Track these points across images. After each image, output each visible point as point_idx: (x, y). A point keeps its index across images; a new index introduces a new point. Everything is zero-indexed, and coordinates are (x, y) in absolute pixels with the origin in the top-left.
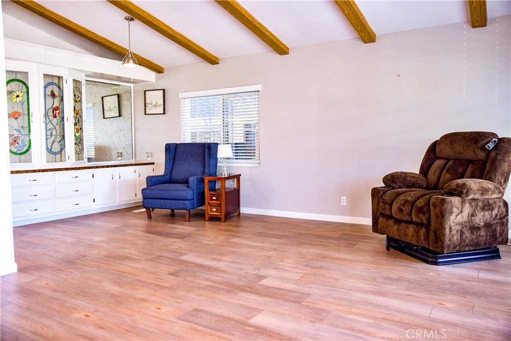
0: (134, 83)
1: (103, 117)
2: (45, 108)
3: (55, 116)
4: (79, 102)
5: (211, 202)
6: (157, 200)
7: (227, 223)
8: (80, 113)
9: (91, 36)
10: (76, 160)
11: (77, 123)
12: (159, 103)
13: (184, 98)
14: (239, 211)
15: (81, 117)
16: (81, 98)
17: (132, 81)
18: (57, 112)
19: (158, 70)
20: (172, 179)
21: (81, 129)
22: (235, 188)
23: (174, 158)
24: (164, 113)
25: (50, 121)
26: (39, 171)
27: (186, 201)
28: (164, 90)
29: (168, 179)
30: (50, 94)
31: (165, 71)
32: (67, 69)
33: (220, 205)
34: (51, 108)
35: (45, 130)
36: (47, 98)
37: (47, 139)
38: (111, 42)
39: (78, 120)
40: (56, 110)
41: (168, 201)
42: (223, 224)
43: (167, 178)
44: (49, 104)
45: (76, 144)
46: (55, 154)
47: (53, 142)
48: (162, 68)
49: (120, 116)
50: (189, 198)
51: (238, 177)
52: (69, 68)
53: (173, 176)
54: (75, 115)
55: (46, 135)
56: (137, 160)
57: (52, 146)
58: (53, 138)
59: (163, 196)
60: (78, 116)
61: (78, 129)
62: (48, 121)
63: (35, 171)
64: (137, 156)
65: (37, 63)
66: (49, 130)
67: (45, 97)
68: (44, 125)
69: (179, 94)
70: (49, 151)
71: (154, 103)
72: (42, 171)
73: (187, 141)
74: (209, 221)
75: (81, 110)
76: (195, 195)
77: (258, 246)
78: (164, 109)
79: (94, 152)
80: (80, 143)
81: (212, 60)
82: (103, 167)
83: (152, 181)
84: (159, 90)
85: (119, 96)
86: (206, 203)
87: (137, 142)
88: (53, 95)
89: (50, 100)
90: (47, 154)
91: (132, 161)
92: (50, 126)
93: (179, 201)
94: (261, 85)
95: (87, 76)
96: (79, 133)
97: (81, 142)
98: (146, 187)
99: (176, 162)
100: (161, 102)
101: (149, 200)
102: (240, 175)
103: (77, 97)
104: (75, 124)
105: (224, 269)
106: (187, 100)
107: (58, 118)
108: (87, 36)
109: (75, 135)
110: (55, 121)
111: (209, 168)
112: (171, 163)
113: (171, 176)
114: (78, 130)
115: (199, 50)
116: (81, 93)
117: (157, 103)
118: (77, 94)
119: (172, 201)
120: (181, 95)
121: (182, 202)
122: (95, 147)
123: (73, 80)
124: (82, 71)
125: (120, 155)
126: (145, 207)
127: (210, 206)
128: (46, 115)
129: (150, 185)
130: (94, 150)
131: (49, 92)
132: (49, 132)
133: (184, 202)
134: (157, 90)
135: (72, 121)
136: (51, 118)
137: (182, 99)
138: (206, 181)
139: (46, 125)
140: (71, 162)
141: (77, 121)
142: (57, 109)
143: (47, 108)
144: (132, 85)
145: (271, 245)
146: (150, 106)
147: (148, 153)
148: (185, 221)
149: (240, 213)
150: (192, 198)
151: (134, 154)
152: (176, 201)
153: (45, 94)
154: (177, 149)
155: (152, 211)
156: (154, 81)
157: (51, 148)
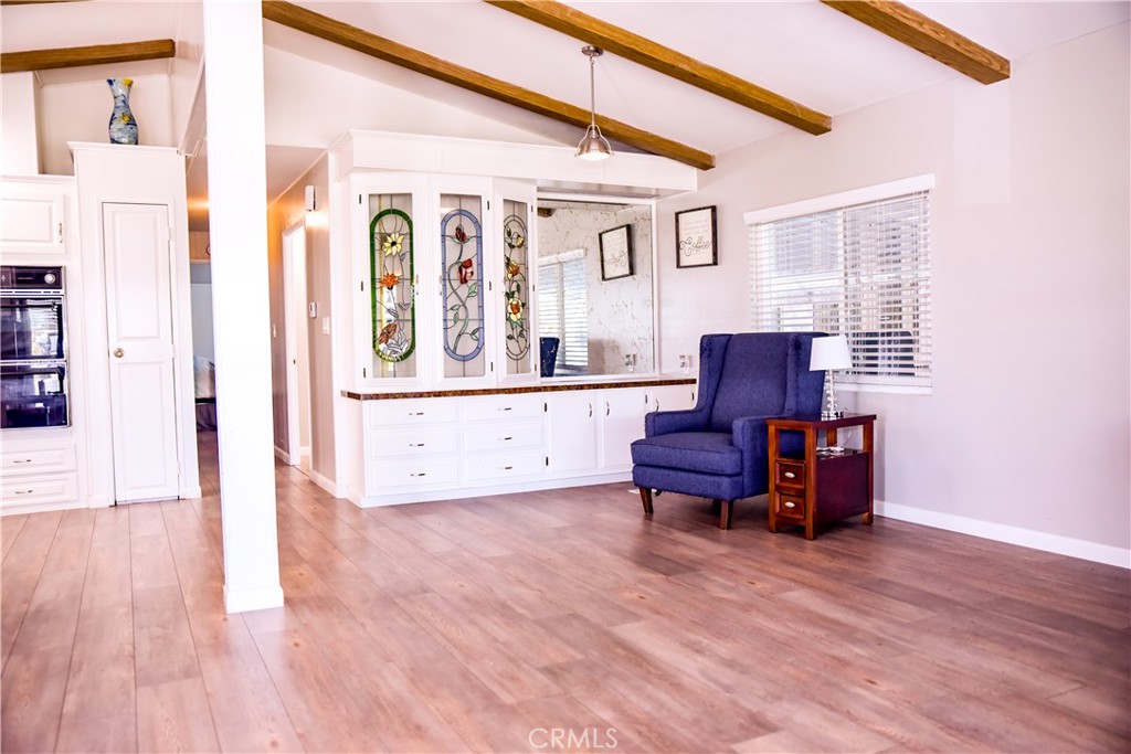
0: (657, 196)
1: (600, 278)
2: (443, 264)
3: (464, 281)
4: (520, 247)
5: (784, 484)
6: (662, 471)
7: (823, 543)
8: (522, 270)
9: (533, 102)
10: (508, 373)
11: (513, 293)
12: (705, 240)
13: (757, 225)
14: (870, 510)
15: (525, 279)
16: (525, 239)
17: (653, 193)
18: (469, 270)
19: (702, 162)
20: (713, 421)
21: (523, 305)
22: (855, 452)
23: (722, 371)
24: (715, 263)
25: (454, 291)
26: (429, 394)
27: (723, 478)
28: (714, 209)
29: (702, 422)
30: (453, 233)
31: (717, 163)
32: (491, 180)
33: (801, 494)
34: (457, 263)
35: (441, 309)
36: (449, 242)
37: (446, 329)
38: (580, 110)
39: (518, 286)
40: (466, 268)
41: (684, 474)
42: (809, 544)
43: (700, 418)
44: (452, 257)
45: (510, 337)
46: (464, 359)
47: (460, 335)
48: (709, 157)
49: (632, 272)
50: (729, 472)
51: (867, 422)
52: (494, 177)
53: (715, 412)
54: (510, 276)
55: (445, 320)
56: (664, 371)
57: (457, 341)
58: (460, 325)
59: (674, 463)
60: (517, 277)
61: (517, 305)
62: (449, 291)
63: (421, 395)
64: (663, 365)
65: (428, 172)
66: (451, 309)
67: (443, 242)
68: (440, 299)
69: (745, 215)
70: (450, 351)
71: (695, 241)
72: (435, 396)
73: (763, 327)
74: (778, 531)
75: (525, 265)
76: (747, 464)
77: (839, 623)
78: (715, 254)
79: (586, 354)
80: (521, 335)
81: (813, 125)
82: (569, 388)
83: (660, 425)
84: (704, 208)
85: (629, 227)
86: (771, 486)
87: (663, 331)
88: (461, 236)
89: (453, 248)
90: (445, 362)
91: (652, 375)
92: (453, 301)
93: (706, 477)
94: (933, 176)
95: (540, 190)
96: (519, 315)
97: (524, 333)
98: (644, 437)
99: (725, 380)
100: (709, 238)
101: (645, 468)
102: (874, 417)
103: (515, 236)
104: (509, 295)
105: (686, 680)
106: (763, 227)
107: (470, 283)
108: (526, 103)
109: (508, 319)
110: (463, 290)
111: (797, 395)
112: (714, 382)
113: (711, 412)
114: (516, 309)
115: (771, 101)
116: (525, 228)
117: (701, 238)
118: (515, 229)
119: (692, 475)
120: (750, 217)
121: (712, 478)
122: (589, 343)
123: (505, 200)
124: (531, 181)
125: (632, 360)
126: (636, 485)
127: (781, 494)
128: (445, 278)
129: (652, 433)
130: (586, 349)
131: (451, 231)
132: (451, 315)
133: (717, 479)
134: (700, 209)
135: (502, 288)
136: (456, 284)
137: (751, 225)
138: (772, 429)
139: (445, 299)
140: (499, 375)
141: (514, 288)
142: (468, 264)
143: (448, 265)
144: (653, 202)
145: (882, 623)
146: (687, 246)
147: (683, 357)
148: (719, 526)
149: (871, 516)
150: (738, 470)
151: (658, 359)
152: (700, 477)
153: (443, 236)
154: (730, 348)
155: (657, 494)
156: (696, 190)
157: (455, 348)
